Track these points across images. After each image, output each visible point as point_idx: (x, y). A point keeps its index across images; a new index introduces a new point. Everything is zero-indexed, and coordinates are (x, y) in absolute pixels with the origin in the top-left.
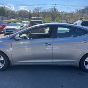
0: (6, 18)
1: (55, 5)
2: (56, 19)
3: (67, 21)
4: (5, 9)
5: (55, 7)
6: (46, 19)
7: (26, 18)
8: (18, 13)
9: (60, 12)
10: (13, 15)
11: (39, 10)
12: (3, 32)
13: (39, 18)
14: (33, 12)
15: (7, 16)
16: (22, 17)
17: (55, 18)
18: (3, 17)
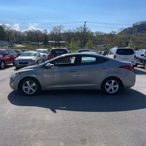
0: (7, 43)
1: (85, 22)
2: (88, 44)
3: (105, 46)
4: (6, 29)
5: (85, 25)
6: (71, 44)
7: (40, 43)
8: (26, 35)
9: (94, 32)
10: (18, 38)
11: (60, 30)
12: (12, 64)
13: (60, 42)
14: (50, 33)
15: (8, 40)
16: (33, 41)
17: (85, 42)
18: (3, 41)
